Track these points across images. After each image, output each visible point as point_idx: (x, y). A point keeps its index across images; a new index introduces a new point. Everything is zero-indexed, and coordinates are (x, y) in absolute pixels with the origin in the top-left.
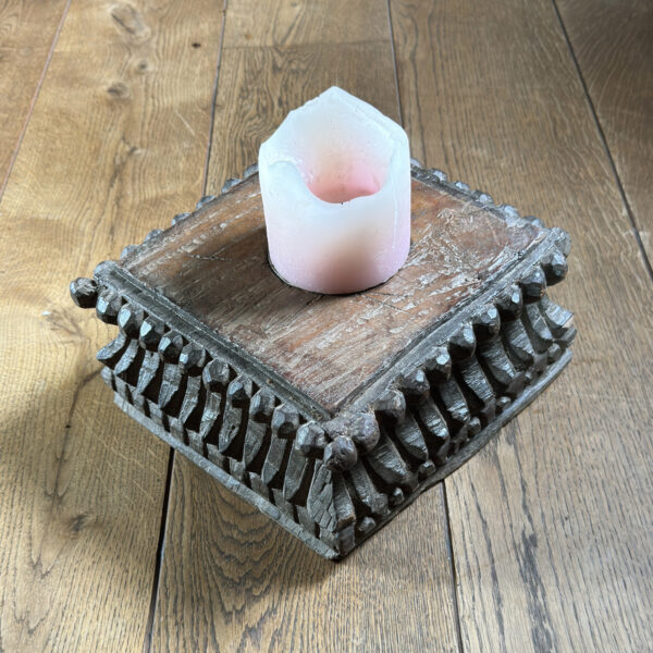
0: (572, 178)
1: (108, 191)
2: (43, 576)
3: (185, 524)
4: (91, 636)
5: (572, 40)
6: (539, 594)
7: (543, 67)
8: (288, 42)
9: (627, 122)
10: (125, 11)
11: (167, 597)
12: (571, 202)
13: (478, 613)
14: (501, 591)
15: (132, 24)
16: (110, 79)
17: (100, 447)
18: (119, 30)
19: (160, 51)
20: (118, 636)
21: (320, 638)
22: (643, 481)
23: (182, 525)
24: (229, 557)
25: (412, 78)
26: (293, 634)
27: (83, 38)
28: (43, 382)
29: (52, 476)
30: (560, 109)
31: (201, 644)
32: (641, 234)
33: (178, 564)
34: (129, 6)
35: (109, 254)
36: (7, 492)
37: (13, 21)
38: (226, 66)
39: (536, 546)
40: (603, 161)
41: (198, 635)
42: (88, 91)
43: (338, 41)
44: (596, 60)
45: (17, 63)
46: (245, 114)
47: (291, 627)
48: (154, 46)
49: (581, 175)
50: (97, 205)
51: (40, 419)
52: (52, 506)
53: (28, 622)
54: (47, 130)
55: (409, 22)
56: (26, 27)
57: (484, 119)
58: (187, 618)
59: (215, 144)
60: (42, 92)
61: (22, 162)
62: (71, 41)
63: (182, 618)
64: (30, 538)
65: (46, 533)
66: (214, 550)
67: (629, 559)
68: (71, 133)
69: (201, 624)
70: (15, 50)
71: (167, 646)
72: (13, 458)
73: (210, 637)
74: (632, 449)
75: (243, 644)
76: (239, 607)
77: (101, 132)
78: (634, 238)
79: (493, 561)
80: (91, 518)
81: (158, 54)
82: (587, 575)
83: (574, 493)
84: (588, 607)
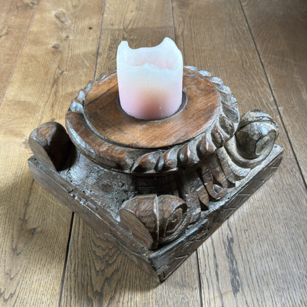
0: (250, 85)
1: (52, 89)
2: (17, 255)
3: (80, 232)
4: (37, 281)
5: (250, 26)
6: (234, 263)
7: (238, 38)
8: (130, 27)
9: (274, 60)
10: (60, 13)
11: (71, 264)
12: (249, 94)
13: (207, 272)
14: (218, 262)
15: (63, 19)
16: (53, 42)
17: (44, 198)
18: (57, 22)
19: (75, 31)
20: (49, 281)
21: (138, 282)
22: (280, 214)
23: (79, 232)
24: (99, 247)
25: (182, 43)
26: (126, 281)
27: (42, 25)
28: (20, 170)
29: (23, 211)
30: (244, 55)
31: (85, 285)
32: (279, 108)
33: (76, 249)
34: (62, 11)
35: (51, 116)
36: (3, 218)
37: (13, 18)
38: (103, 37)
39: (233, 242)
40: (263, 77)
41: (84, 281)
42: (44, 47)
43: (151, 27)
44: (260, 34)
45: (14, 35)
46: (110, 57)
47: (125, 277)
48: (72, 28)
49: (254, 83)
50: (46, 95)
51: (19, 186)
52: (23, 224)
53: (10, 275)
54: (26, 63)
55: (181, 19)
56: (18, 20)
57: (212, 60)
58: (80, 274)
59: (97, 70)
60: (24, 47)
61: (15, 77)
62: (37, 26)
63: (77, 273)
64: (13, 238)
65: (20, 236)
66: (92, 243)
67: (273, 249)
68: (36, 65)
69: (86, 276)
70: (13, 30)
71: (71, 286)
72: (6, 203)
73: (89, 282)
74: (275, 201)
75: (104, 285)
76: (102, 269)
77: (49, 64)
78: (276, 110)
79: (214, 249)
80: (39, 229)
81: (74, 32)
82: (255, 255)
83: (250, 219)
84: (256, 269)
